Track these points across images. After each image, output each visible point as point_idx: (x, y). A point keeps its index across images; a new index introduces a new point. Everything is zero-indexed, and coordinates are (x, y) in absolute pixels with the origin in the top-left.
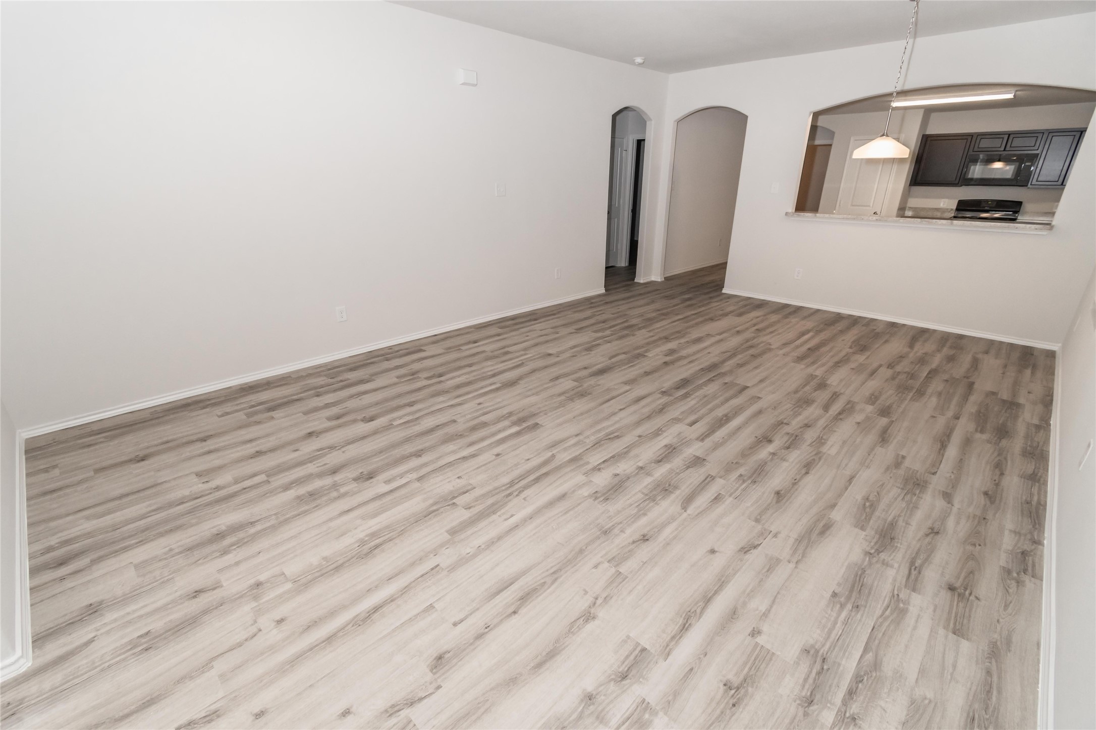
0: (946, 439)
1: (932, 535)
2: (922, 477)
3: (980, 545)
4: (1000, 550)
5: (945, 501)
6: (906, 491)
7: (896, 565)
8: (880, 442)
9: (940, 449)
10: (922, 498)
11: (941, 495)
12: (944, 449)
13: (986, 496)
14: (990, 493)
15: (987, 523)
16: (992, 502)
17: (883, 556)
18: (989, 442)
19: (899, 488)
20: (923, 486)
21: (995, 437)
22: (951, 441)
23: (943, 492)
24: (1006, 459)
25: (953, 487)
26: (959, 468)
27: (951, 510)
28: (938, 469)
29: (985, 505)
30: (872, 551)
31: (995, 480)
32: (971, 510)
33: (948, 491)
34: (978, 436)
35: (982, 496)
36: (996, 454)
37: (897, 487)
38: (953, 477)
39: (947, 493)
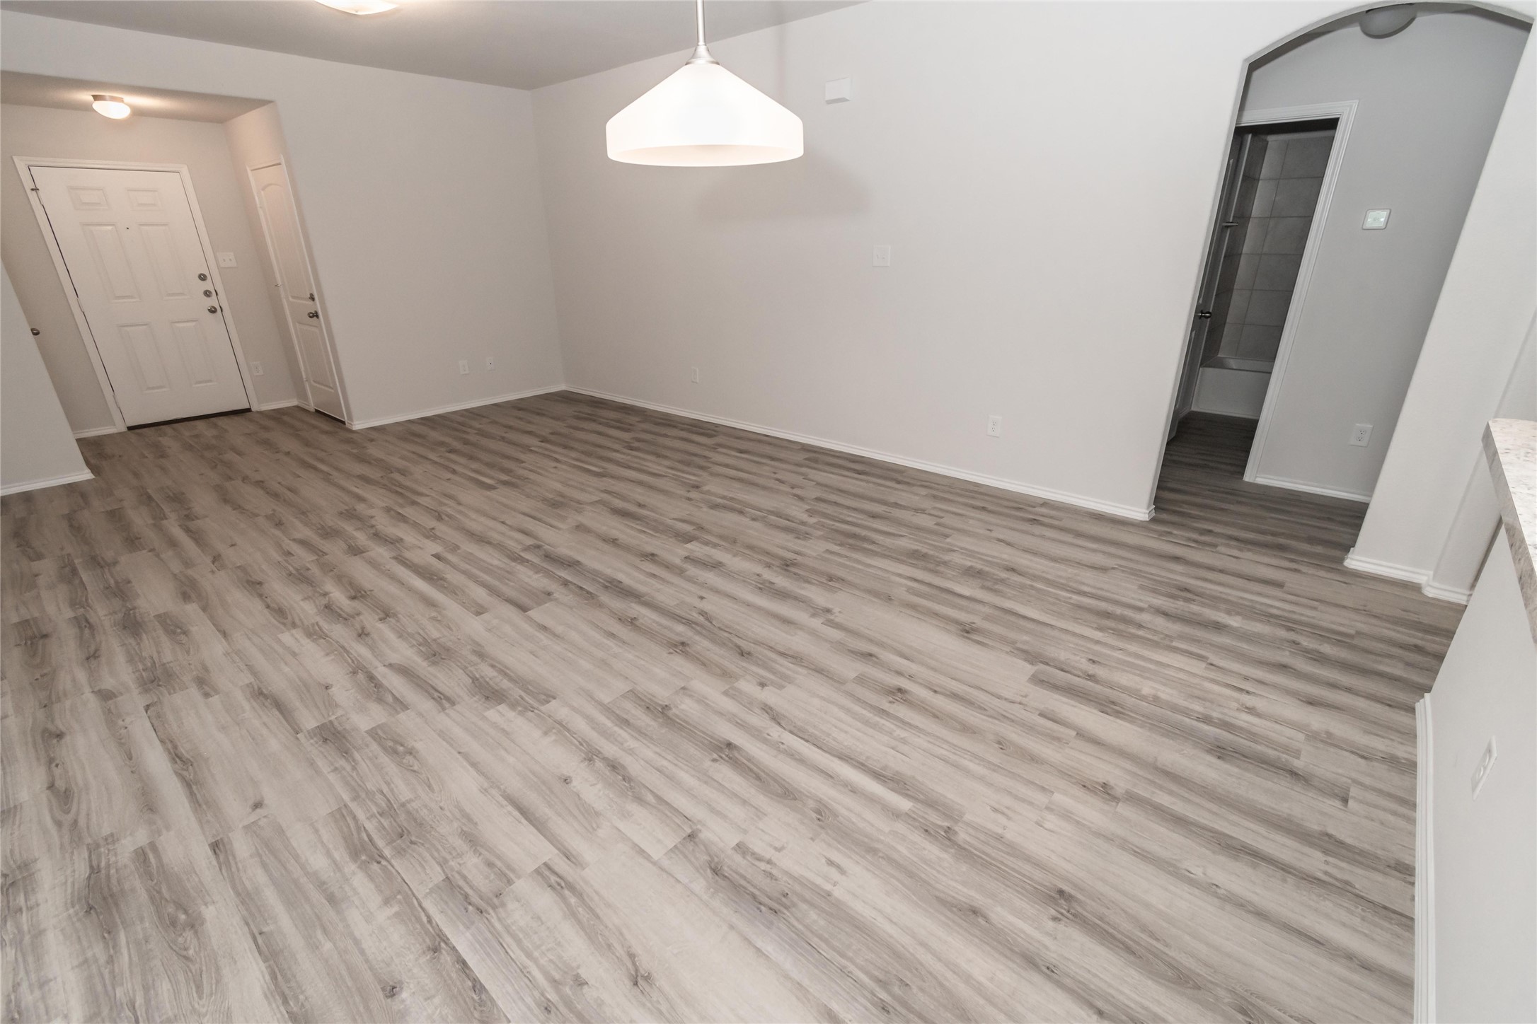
0: (185, 773)
1: (92, 653)
2: (157, 692)
3: (37, 679)
4: (12, 691)
5: (104, 690)
6: (157, 665)
7: (103, 618)
8: (259, 688)
9: (175, 747)
10: (133, 672)
11: (115, 692)
12: (170, 753)
13: (58, 732)
14: (55, 741)
15: (40, 704)
16: (45, 730)
17: (120, 615)
18: (112, 839)
19: (168, 663)
20: (146, 684)
21: (108, 866)
22: (175, 778)
23: (115, 696)
24: (59, 824)
25: (109, 710)
26: (123, 741)
27: (91, 687)
28: (149, 717)
29: (53, 721)
30: (131, 612)
31: (57, 766)
32: (68, 703)
33: (110, 702)
34: (141, 837)
35: (63, 729)
36: (82, 822)
37: (172, 662)
38: (120, 722)
39: (111, 699)
